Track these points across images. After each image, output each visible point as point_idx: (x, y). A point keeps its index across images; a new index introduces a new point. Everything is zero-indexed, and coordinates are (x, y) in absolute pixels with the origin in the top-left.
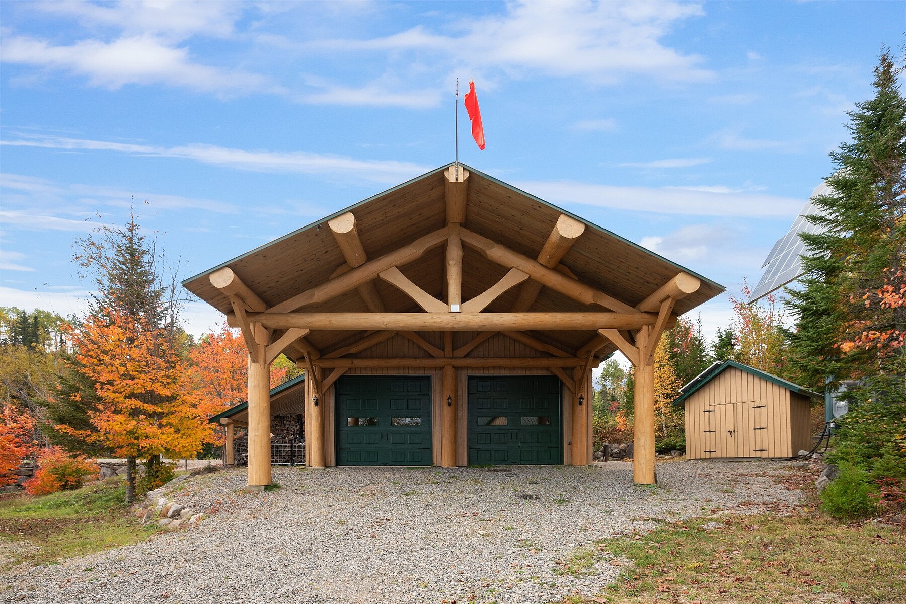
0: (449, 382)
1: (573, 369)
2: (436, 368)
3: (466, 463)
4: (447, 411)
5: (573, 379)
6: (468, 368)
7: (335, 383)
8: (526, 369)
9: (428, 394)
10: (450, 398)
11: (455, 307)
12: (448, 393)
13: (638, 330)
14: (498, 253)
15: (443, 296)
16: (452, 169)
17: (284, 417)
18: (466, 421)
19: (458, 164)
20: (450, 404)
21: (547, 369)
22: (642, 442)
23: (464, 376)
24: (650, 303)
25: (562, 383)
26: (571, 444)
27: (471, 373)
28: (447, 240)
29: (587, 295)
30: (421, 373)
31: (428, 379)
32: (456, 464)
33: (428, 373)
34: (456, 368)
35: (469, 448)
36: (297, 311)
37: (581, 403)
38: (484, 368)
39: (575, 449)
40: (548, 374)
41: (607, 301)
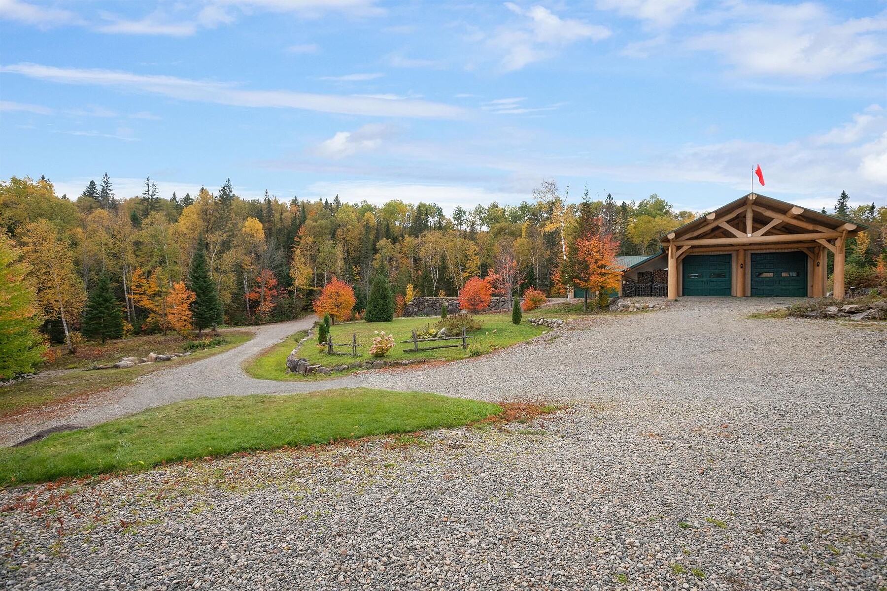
0: (741, 257)
1: (814, 248)
2: (734, 251)
3: (749, 295)
4: (740, 271)
5: (813, 253)
6: (751, 250)
7: (683, 259)
8: (785, 249)
9: (729, 263)
10: (742, 265)
11: (750, 235)
12: (741, 262)
13: (836, 239)
14: (768, 213)
15: (745, 231)
16: (751, 195)
17: (644, 273)
18: (750, 275)
19: (753, 193)
20: (742, 267)
21: (797, 248)
22: (837, 285)
23: (749, 253)
24: (840, 229)
25: (807, 255)
26: (812, 286)
27: (753, 252)
28: (746, 210)
29: (810, 227)
30: (726, 253)
31: (730, 255)
32: (744, 295)
33: (730, 253)
34: (745, 250)
35: (751, 288)
36: (687, 239)
37: (818, 266)
38: (760, 249)
39: (814, 289)
40: (799, 251)
41: (820, 228)
